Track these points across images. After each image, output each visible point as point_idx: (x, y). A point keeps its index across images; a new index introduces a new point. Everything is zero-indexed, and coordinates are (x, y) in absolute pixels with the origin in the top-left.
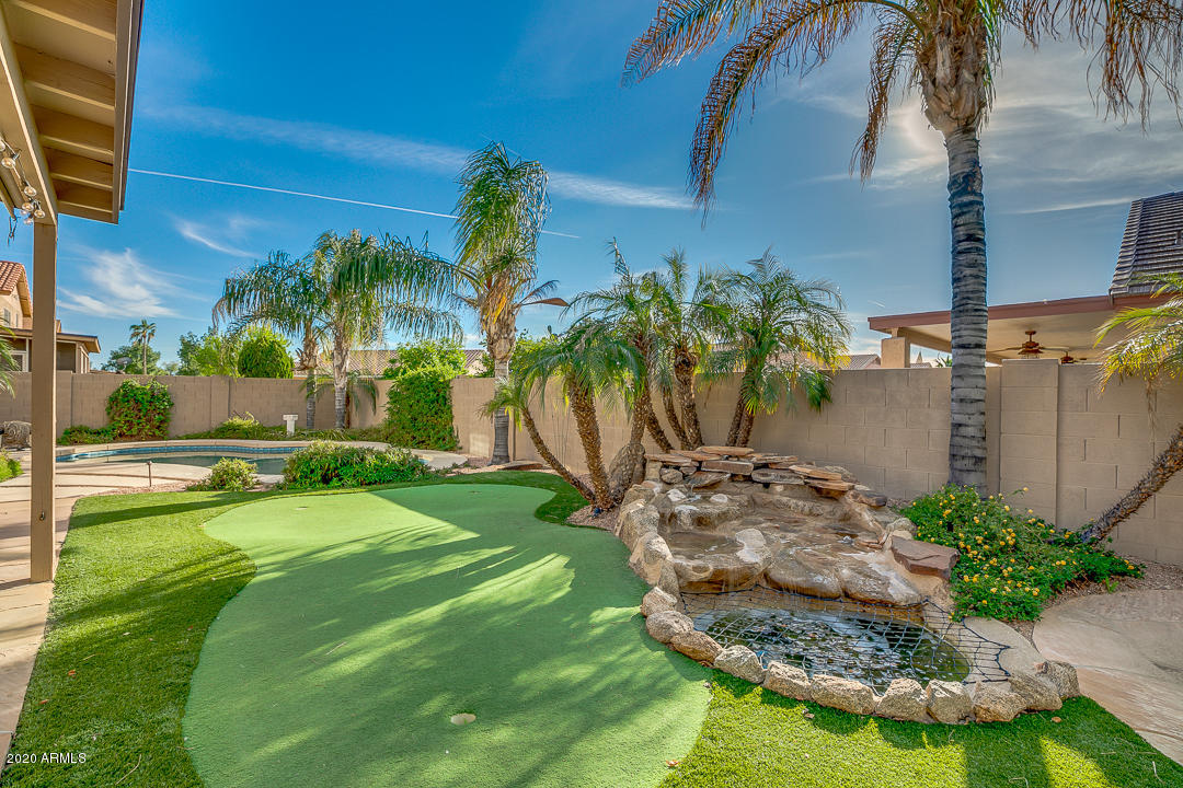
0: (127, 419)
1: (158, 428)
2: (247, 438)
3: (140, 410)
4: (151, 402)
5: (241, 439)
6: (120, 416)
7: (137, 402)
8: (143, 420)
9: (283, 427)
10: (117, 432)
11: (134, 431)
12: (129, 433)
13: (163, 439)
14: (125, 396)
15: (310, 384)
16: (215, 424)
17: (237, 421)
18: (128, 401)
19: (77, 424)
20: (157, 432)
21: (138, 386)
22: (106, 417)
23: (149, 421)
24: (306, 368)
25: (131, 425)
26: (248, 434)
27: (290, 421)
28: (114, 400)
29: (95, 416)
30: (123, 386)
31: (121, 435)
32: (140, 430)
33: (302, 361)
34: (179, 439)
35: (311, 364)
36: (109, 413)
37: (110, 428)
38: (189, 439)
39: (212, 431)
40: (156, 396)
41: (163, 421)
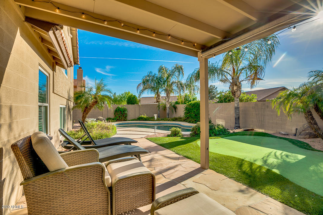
1: (125, 118)
2: (145, 121)
3: (121, 114)
5: (144, 121)
6: (117, 115)
7: (121, 112)
8: (122, 116)
9: (154, 117)
10: (117, 119)
13: (126, 121)
14: (118, 110)
15: (159, 106)
16: (137, 117)
17: (143, 116)
19: (108, 117)
20: (125, 119)
21: (121, 107)
23: (123, 116)
24: (158, 102)
25: (120, 117)
26: (146, 119)
27: (156, 116)
28: (116, 111)
29: (112, 116)
30: (118, 108)
31: (118, 120)
33: (157, 100)
34: (130, 121)
35: (159, 101)
36: (115, 114)
37: (115, 118)
38: (132, 120)
39: (136, 119)
40: (125, 110)
41: (126, 116)
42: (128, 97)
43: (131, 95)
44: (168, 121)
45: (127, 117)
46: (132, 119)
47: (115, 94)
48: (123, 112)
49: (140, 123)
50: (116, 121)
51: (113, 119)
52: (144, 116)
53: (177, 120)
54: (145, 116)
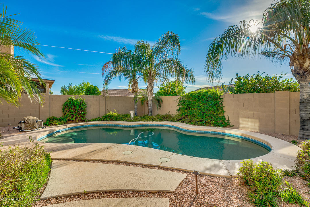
0: (71, 113)
1: (82, 117)
3: (75, 110)
4: (79, 106)
5: (114, 121)
6: (68, 112)
7: (75, 106)
8: (77, 114)
9: (128, 115)
10: (67, 119)
11: (74, 118)
12: (72, 119)
13: (84, 121)
14: (70, 104)
15: (136, 98)
16: (102, 114)
17: (111, 113)
18: (71, 106)
19: (51, 116)
20: (82, 119)
21: (75, 100)
22: (62, 113)
23: (79, 114)
24: (134, 92)
25: (72, 116)
26: (117, 119)
27: (132, 113)
28: (66, 106)
29: (58, 113)
30: (69, 100)
31: (69, 120)
32: (76, 118)
33: (133, 89)
34: (90, 121)
35: (136, 90)
36: (63, 111)
37: (64, 117)
38: (93, 121)
39: (101, 117)
40: (81, 104)
41: (84, 114)
42: (88, 88)
43: (91, 86)
44: (153, 120)
45: (86, 116)
46: (93, 118)
47: (71, 85)
48: (78, 107)
49: (107, 126)
50: (65, 122)
51: (60, 120)
52: (114, 114)
53: (166, 119)
54: (116, 114)
